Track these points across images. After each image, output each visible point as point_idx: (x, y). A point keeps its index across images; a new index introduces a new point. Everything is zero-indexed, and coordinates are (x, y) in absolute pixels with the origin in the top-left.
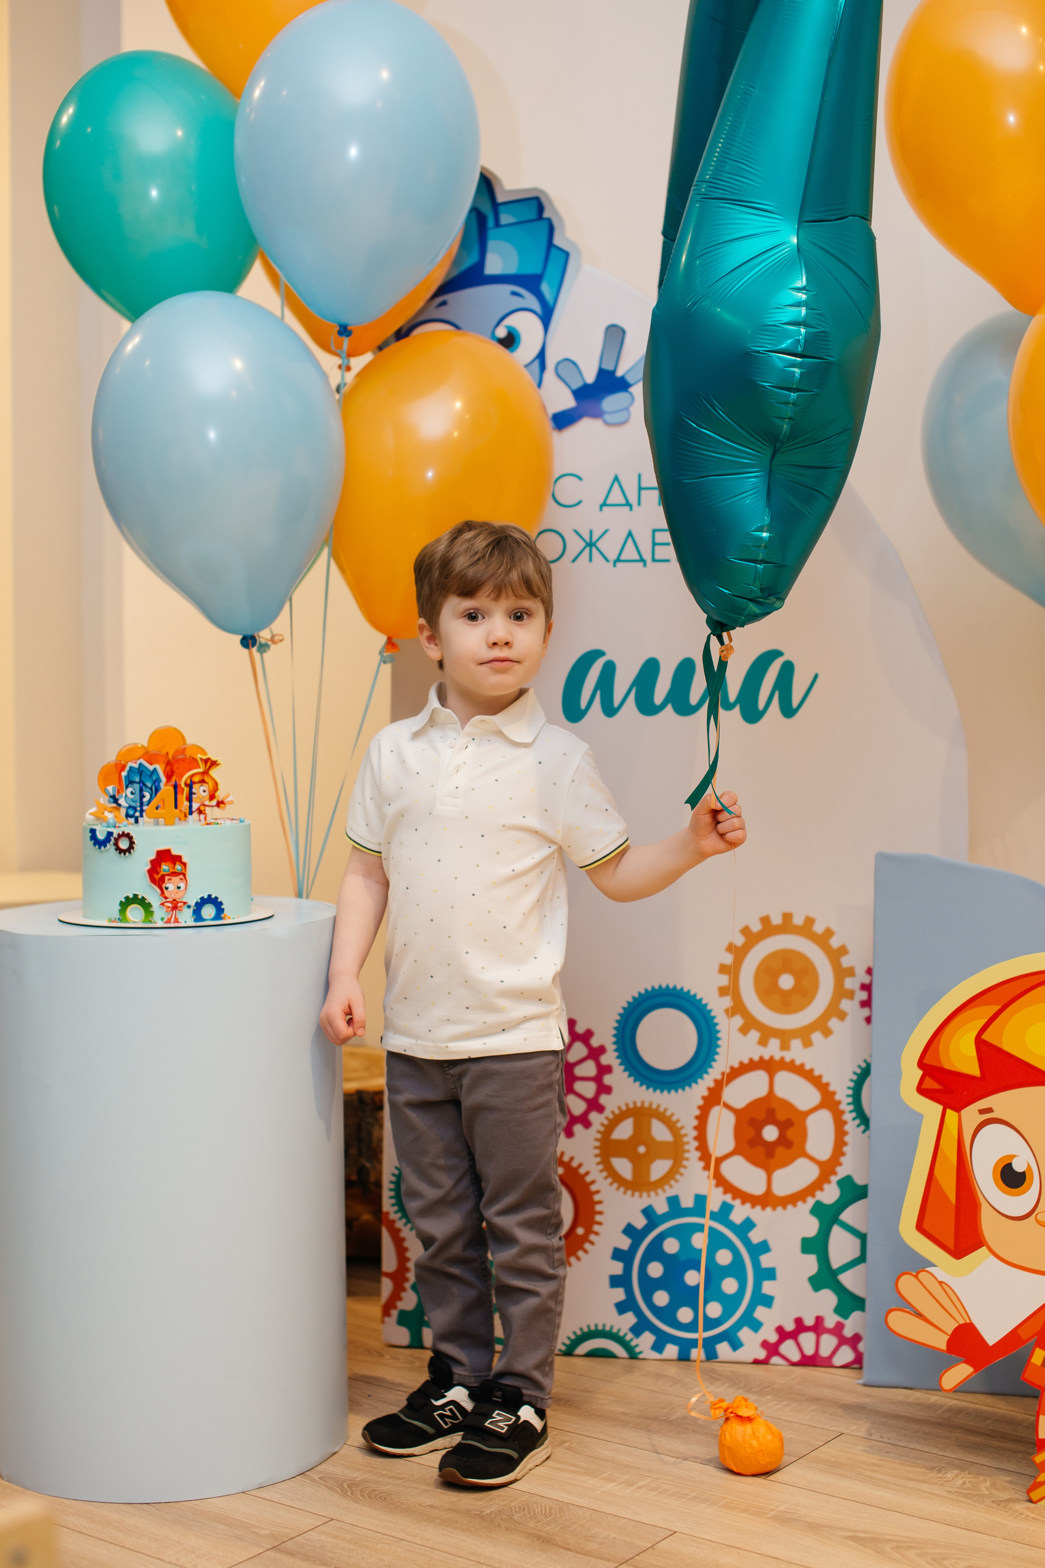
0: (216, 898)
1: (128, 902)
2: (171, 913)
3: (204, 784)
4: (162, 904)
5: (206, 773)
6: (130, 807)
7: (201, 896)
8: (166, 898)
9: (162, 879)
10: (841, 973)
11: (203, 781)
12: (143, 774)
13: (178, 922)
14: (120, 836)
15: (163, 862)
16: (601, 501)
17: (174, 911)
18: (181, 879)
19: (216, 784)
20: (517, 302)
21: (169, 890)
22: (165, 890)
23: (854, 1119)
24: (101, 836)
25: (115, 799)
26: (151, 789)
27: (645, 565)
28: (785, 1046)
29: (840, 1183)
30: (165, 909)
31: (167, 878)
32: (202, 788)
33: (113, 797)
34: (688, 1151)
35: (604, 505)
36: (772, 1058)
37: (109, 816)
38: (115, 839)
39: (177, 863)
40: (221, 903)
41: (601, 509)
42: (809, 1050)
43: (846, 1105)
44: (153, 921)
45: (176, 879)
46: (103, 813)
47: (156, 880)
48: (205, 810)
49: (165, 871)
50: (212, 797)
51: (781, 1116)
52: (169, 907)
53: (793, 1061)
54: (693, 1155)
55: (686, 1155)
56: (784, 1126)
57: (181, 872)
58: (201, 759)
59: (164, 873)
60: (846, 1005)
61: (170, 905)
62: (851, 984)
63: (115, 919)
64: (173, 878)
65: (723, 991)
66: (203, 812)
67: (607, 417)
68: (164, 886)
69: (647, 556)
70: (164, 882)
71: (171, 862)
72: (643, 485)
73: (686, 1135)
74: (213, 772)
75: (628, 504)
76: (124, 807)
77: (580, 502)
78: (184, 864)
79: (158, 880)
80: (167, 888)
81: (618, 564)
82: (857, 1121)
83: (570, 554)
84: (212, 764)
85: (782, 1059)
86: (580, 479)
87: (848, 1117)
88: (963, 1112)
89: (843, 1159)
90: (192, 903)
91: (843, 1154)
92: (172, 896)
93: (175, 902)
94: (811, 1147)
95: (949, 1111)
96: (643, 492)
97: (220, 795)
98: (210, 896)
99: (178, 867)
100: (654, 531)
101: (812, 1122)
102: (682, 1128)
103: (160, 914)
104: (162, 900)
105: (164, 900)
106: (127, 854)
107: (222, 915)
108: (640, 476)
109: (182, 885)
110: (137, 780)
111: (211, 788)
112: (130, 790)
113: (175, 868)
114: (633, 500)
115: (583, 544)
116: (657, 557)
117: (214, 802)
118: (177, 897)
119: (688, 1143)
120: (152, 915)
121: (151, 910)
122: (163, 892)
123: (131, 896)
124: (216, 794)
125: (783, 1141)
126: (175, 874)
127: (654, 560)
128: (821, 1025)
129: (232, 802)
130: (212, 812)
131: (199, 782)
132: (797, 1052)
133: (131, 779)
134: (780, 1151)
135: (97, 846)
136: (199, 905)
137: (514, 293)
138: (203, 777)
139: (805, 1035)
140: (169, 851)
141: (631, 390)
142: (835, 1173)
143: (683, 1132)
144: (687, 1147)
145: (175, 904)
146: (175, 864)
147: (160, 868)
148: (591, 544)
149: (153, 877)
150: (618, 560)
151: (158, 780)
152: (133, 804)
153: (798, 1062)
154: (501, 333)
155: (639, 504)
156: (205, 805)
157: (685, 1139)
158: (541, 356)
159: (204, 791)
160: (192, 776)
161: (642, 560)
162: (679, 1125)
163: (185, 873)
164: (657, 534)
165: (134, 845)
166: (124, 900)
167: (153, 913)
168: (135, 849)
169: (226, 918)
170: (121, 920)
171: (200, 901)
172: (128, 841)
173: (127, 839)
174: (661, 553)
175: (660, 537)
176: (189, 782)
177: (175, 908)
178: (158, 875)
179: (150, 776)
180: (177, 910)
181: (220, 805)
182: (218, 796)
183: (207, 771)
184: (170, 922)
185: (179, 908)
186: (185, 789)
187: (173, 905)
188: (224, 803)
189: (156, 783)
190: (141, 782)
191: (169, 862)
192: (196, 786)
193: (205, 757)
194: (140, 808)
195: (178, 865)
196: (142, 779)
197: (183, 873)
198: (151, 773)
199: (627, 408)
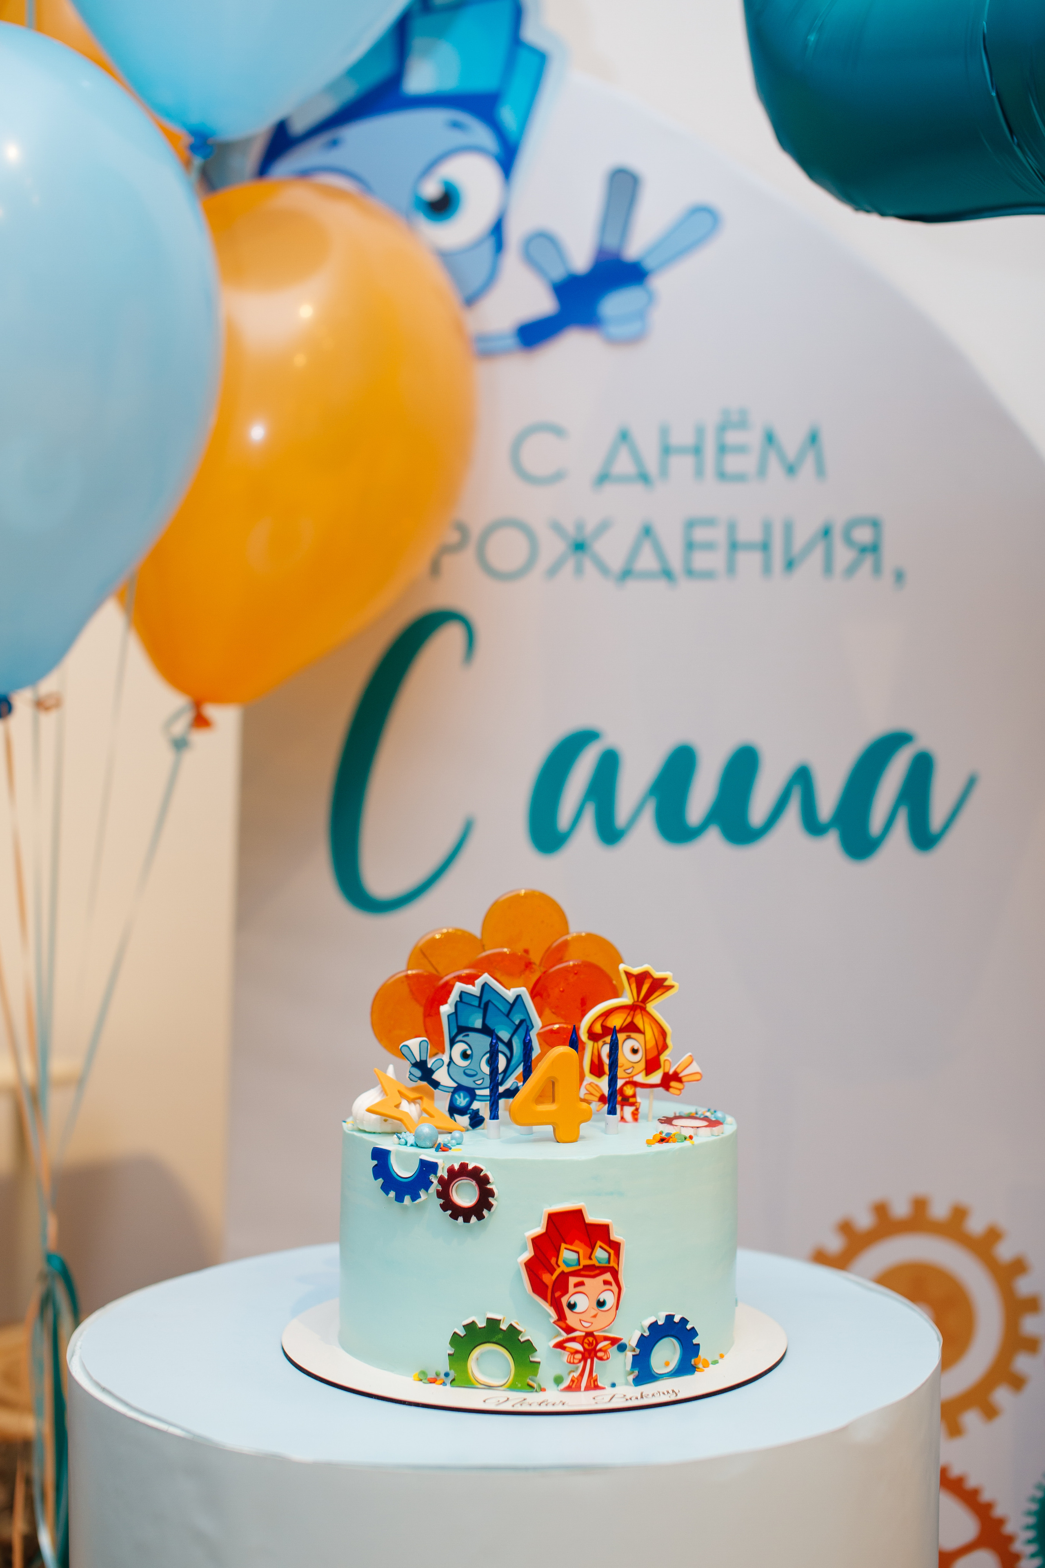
0: (684, 1321)
1: (471, 1337)
2: (582, 1363)
3: (633, 1035)
4: (560, 1345)
5: (639, 1007)
6: (459, 1088)
7: (652, 1320)
8: (569, 1330)
9: (562, 1284)
11: (631, 1028)
12: (490, 1006)
13: (597, 1387)
14: (456, 1174)
15: (566, 1243)
17: (589, 1361)
18: (606, 1283)
19: (663, 1033)
21: (577, 1310)
22: (567, 1310)
24: (403, 1170)
25: (425, 1072)
26: (509, 1045)
30: (566, 1354)
31: (573, 1280)
33: (421, 1065)
37: (410, 1109)
38: (441, 1180)
39: (599, 1243)
40: (693, 1332)
44: (535, 1385)
45: (594, 1284)
46: (398, 1106)
47: (547, 1287)
48: (634, 1096)
49: (568, 1265)
50: (652, 1065)
52: (577, 1352)
57: (607, 1265)
58: (628, 975)
59: (567, 1270)
61: (577, 1346)
63: (438, 1375)
64: (586, 1280)
68: (564, 1300)
70: (565, 1291)
71: (581, 1241)
76: (446, 1089)
78: (616, 1247)
79: (550, 1288)
80: (572, 1306)
90: (632, 1339)
92: (584, 1323)
93: (591, 1339)
97: (670, 1061)
98: (670, 1318)
99: (601, 1254)
103: (552, 1367)
104: (561, 1335)
105: (564, 1336)
106: (474, 1219)
107: (693, 1361)
109: (609, 1298)
110: (478, 1024)
111: (651, 1043)
112: (459, 1047)
113: (593, 1257)
117: (656, 1077)
118: (596, 1327)
120: (535, 1372)
121: (532, 1359)
122: (561, 1317)
123: (481, 1324)
124: (663, 1058)
126: (592, 1271)
129: (698, 1077)
130: (655, 1104)
133: (462, 1023)
135: (392, 1194)
136: (647, 1344)
138: (633, 1018)
140: (578, 1214)
145: (590, 1344)
146: (593, 1248)
147: (557, 1257)
149: (541, 1280)
151: (525, 1025)
152: (467, 1082)
156: (635, 1084)
159: (635, 1051)
163: (616, 1267)
165: (491, 1199)
166: (462, 1332)
167: (538, 1368)
168: (493, 1209)
169: (700, 1366)
170: (453, 1380)
171: (647, 1334)
172: (477, 1188)
173: (474, 1183)
176: (598, 1029)
177: (590, 1354)
178: (552, 1274)
179: (508, 1015)
180: (595, 1359)
181: (673, 1084)
182: (667, 1063)
183: (641, 1004)
184: (578, 1389)
185: (600, 1354)
186: (589, 1045)
187: (586, 1346)
188: (679, 1080)
189: (522, 1031)
190: (486, 1030)
191: (577, 1242)
192: (621, 1037)
193: (636, 970)
194: (487, 1092)
195: (601, 1247)
196: (489, 1023)
197: (613, 1267)
198: (508, 1007)
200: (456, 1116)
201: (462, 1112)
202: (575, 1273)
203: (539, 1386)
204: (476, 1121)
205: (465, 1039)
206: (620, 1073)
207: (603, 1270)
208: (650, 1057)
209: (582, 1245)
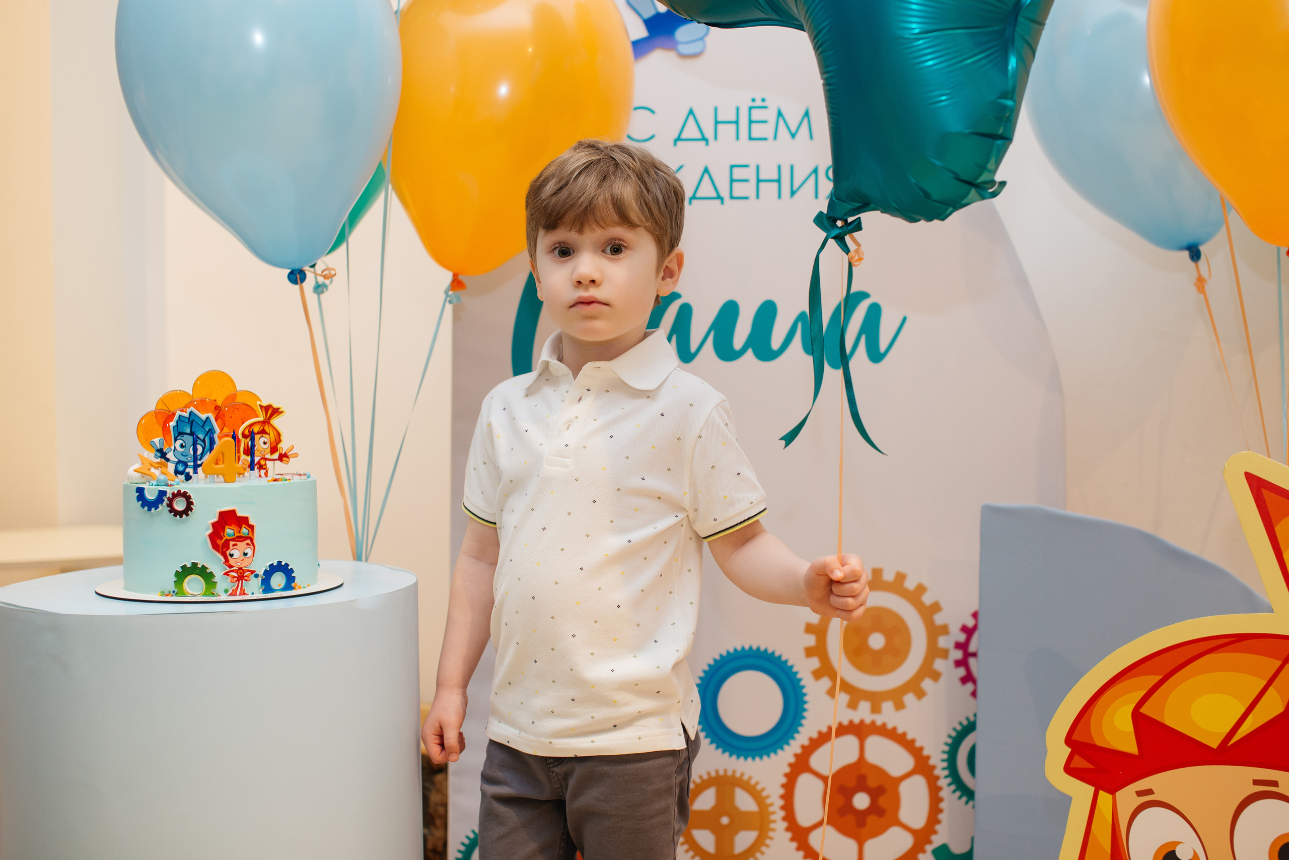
0: (287, 565)
1: (184, 572)
2: (237, 582)
3: (264, 435)
4: (226, 574)
5: (266, 422)
6: (179, 462)
7: (271, 563)
8: (231, 566)
9: (226, 545)
10: (935, 631)
11: (263, 432)
12: (194, 422)
13: (245, 594)
14: (175, 495)
15: (228, 525)
16: (675, 136)
17: (240, 581)
18: (248, 544)
19: (279, 435)
21: (234, 557)
22: (229, 557)
23: (949, 785)
24: (151, 496)
25: (162, 454)
26: (204, 441)
27: (722, 203)
28: (876, 709)
29: (935, 852)
30: (229, 579)
31: (232, 543)
32: (262, 440)
33: (160, 451)
34: (774, 821)
35: (678, 139)
36: (862, 721)
37: (156, 472)
38: (169, 499)
39: (244, 526)
40: (292, 571)
41: (675, 144)
42: (902, 713)
43: (941, 771)
44: (215, 593)
45: (242, 545)
46: (149, 469)
47: (219, 546)
48: (265, 464)
49: (229, 536)
50: (274, 450)
51: (872, 783)
52: (235, 577)
53: (884, 725)
54: (779, 826)
55: (772, 826)
56: (875, 794)
57: (247, 536)
58: (261, 406)
59: (229, 538)
60: (939, 665)
61: (234, 574)
62: (944, 642)
63: (170, 592)
64: (238, 543)
65: (809, 652)
66: (264, 467)
67: (681, 48)
68: (228, 552)
69: (724, 192)
70: (228, 548)
71: (235, 524)
72: (720, 119)
73: (771, 805)
74: (276, 422)
75: (704, 139)
76: (173, 462)
77: (653, 137)
78: (252, 527)
79: (221, 546)
80: (232, 555)
81: (694, 201)
82: (953, 787)
84: (272, 412)
85: (873, 722)
86: (653, 112)
87: (943, 782)
89: (938, 827)
90: (261, 572)
91: (939, 822)
92: (237, 564)
93: (241, 571)
94: (905, 815)
96: (720, 126)
97: (283, 447)
98: (279, 562)
99: (245, 531)
100: (732, 167)
101: (905, 789)
102: (768, 797)
103: (223, 584)
104: (227, 569)
105: (228, 569)
106: (184, 516)
107: (293, 585)
108: (716, 109)
109: (249, 551)
110: (188, 431)
111: (273, 439)
112: (179, 442)
113: (241, 532)
114: (709, 134)
116: (735, 194)
117: (276, 456)
118: (243, 565)
119: (774, 813)
120: (215, 588)
121: (212, 581)
122: (227, 560)
123: (189, 565)
124: (279, 446)
125: (875, 809)
126: (241, 539)
127: (732, 197)
128: (914, 686)
129: (296, 455)
130: (275, 468)
131: (258, 433)
132: (888, 716)
133: (180, 430)
134: (871, 820)
135: (146, 508)
136: (268, 574)
138: (263, 428)
139: (896, 697)
140: (233, 512)
142: (930, 842)
143: (769, 801)
144: (773, 817)
145: (241, 573)
146: (241, 528)
147: (224, 532)
149: (216, 543)
150: (693, 197)
151: (211, 431)
152: (183, 459)
153: (890, 726)
155: (716, 138)
156: (266, 459)
157: (771, 809)
159: (265, 443)
160: (251, 425)
161: (719, 197)
162: (764, 794)
163: (252, 537)
164: (735, 170)
165: (192, 506)
166: (180, 570)
167: (216, 585)
168: (193, 511)
169: (297, 588)
170: (177, 593)
171: (268, 569)
172: (185, 502)
173: (184, 499)
174: (739, 190)
175: (738, 173)
176: (247, 432)
177: (241, 578)
178: (222, 540)
179: (203, 427)
180: (244, 580)
181: (284, 459)
182: (281, 449)
183: (268, 421)
184: (235, 595)
185: (245, 578)
186: (243, 441)
187: (239, 574)
188: (287, 457)
189: (209, 434)
190: (192, 434)
191: (233, 525)
192: (257, 437)
193: (265, 404)
194: (192, 464)
195: (244, 527)
196: (193, 430)
197: (250, 537)
198: (203, 423)
199: (702, 39)
200: (178, 475)
201: (181, 473)
202: (233, 540)
203: (217, 594)
204: (188, 478)
205: (182, 438)
206: (256, 453)
207: (246, 538)
208: (273, 446)
209: (236, 526)
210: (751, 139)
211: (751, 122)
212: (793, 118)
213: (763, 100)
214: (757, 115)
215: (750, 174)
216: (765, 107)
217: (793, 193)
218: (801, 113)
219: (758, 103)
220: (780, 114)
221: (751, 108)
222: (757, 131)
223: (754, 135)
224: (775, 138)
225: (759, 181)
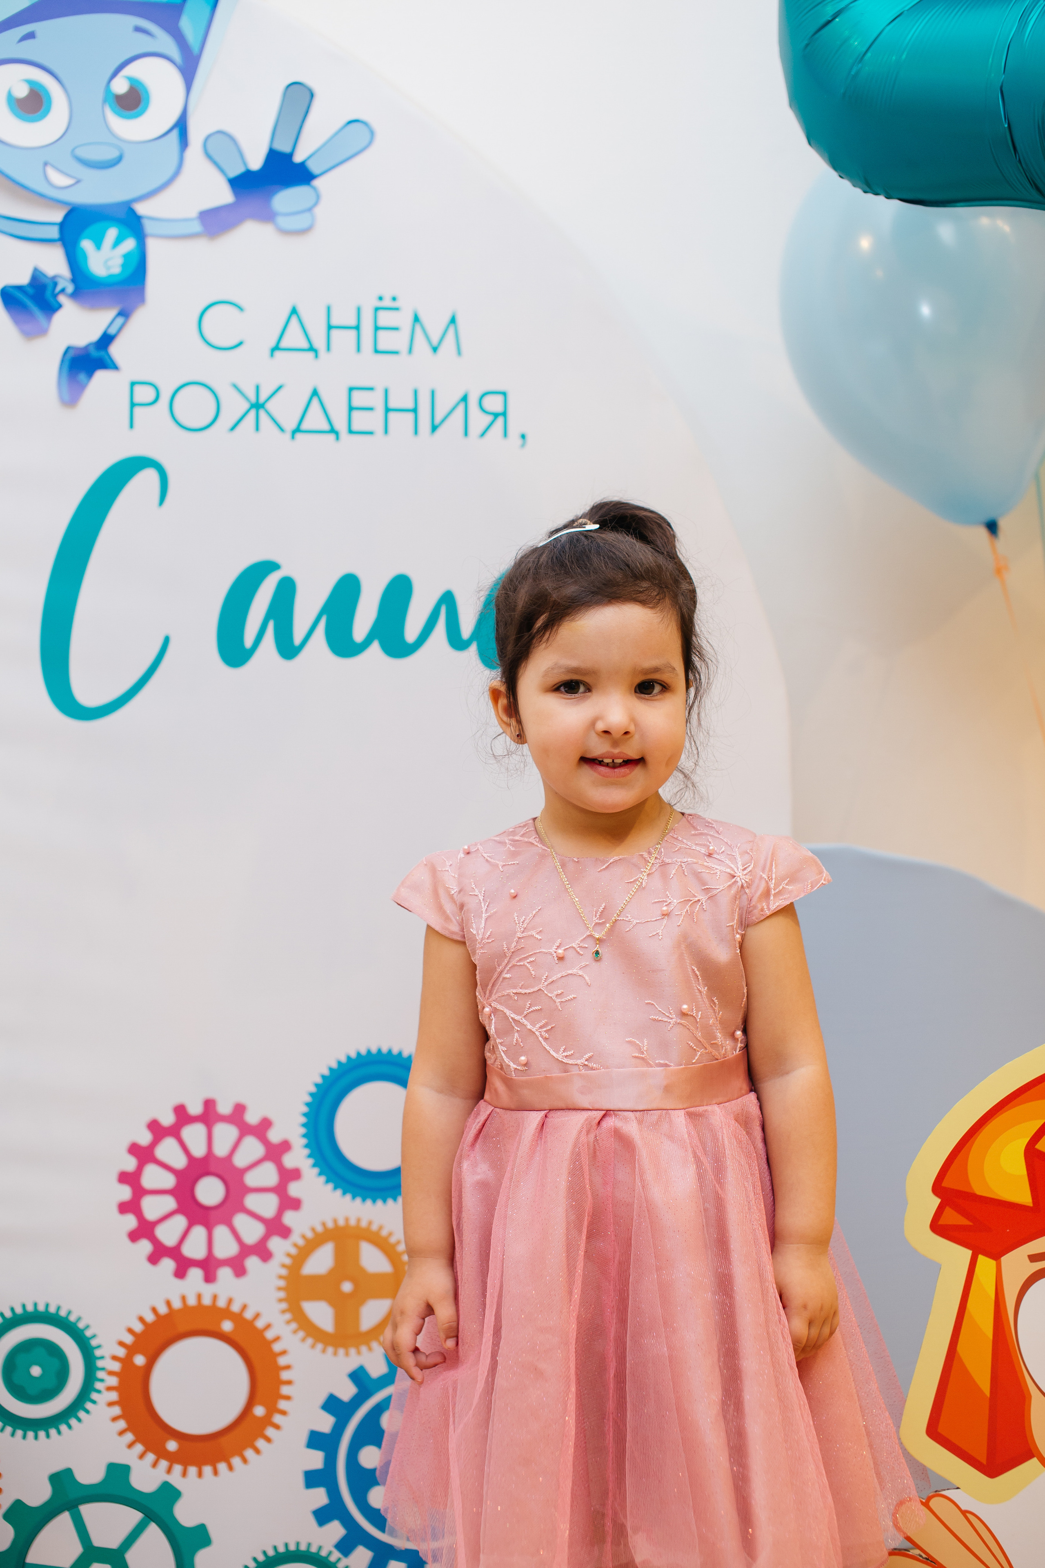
16: (273, 343)
20: (143, 43)
27: (338, 438)
35: (276, 348)
41: (272, 355)
67: (281, 221)
69: (341, 425)
72: (335, 322)
75: (312, 349)
77: (240, 344)
81: (299, 436)
83: (228, 417)
86: (240, 309)
88: (1004, 1259)
95: (981, 1258)
96: (335, 333)
100: (351, 389)
108: (329, 309)
114: (319, 342)
115: (245, 406)
116: (356, 427)
127: (351, 432)
137: (138, 29)
141: (316, 183)
148: (257, 406)
150: (297, 430)
154: (120, 86)
155: (328, 348)
158: (181, 126)
161: (333, 431)
164: (355, 394)
174: (361, 421)
175: (359, 399)
199: (310, 210)
210: (377, 351)
211: (377, 328)
212: (435, 325)
213: (394, 299)
214: (385, 319)
215: (375, 400)
216: (397, 309)
217: (434, 428)
218: (447, 319)
219: (387, 303)
220: (416, 319)
221: (377, 309)
222: (386, 340)
223: (381, 346)
224: (410, 351)
225: (387, 410)
